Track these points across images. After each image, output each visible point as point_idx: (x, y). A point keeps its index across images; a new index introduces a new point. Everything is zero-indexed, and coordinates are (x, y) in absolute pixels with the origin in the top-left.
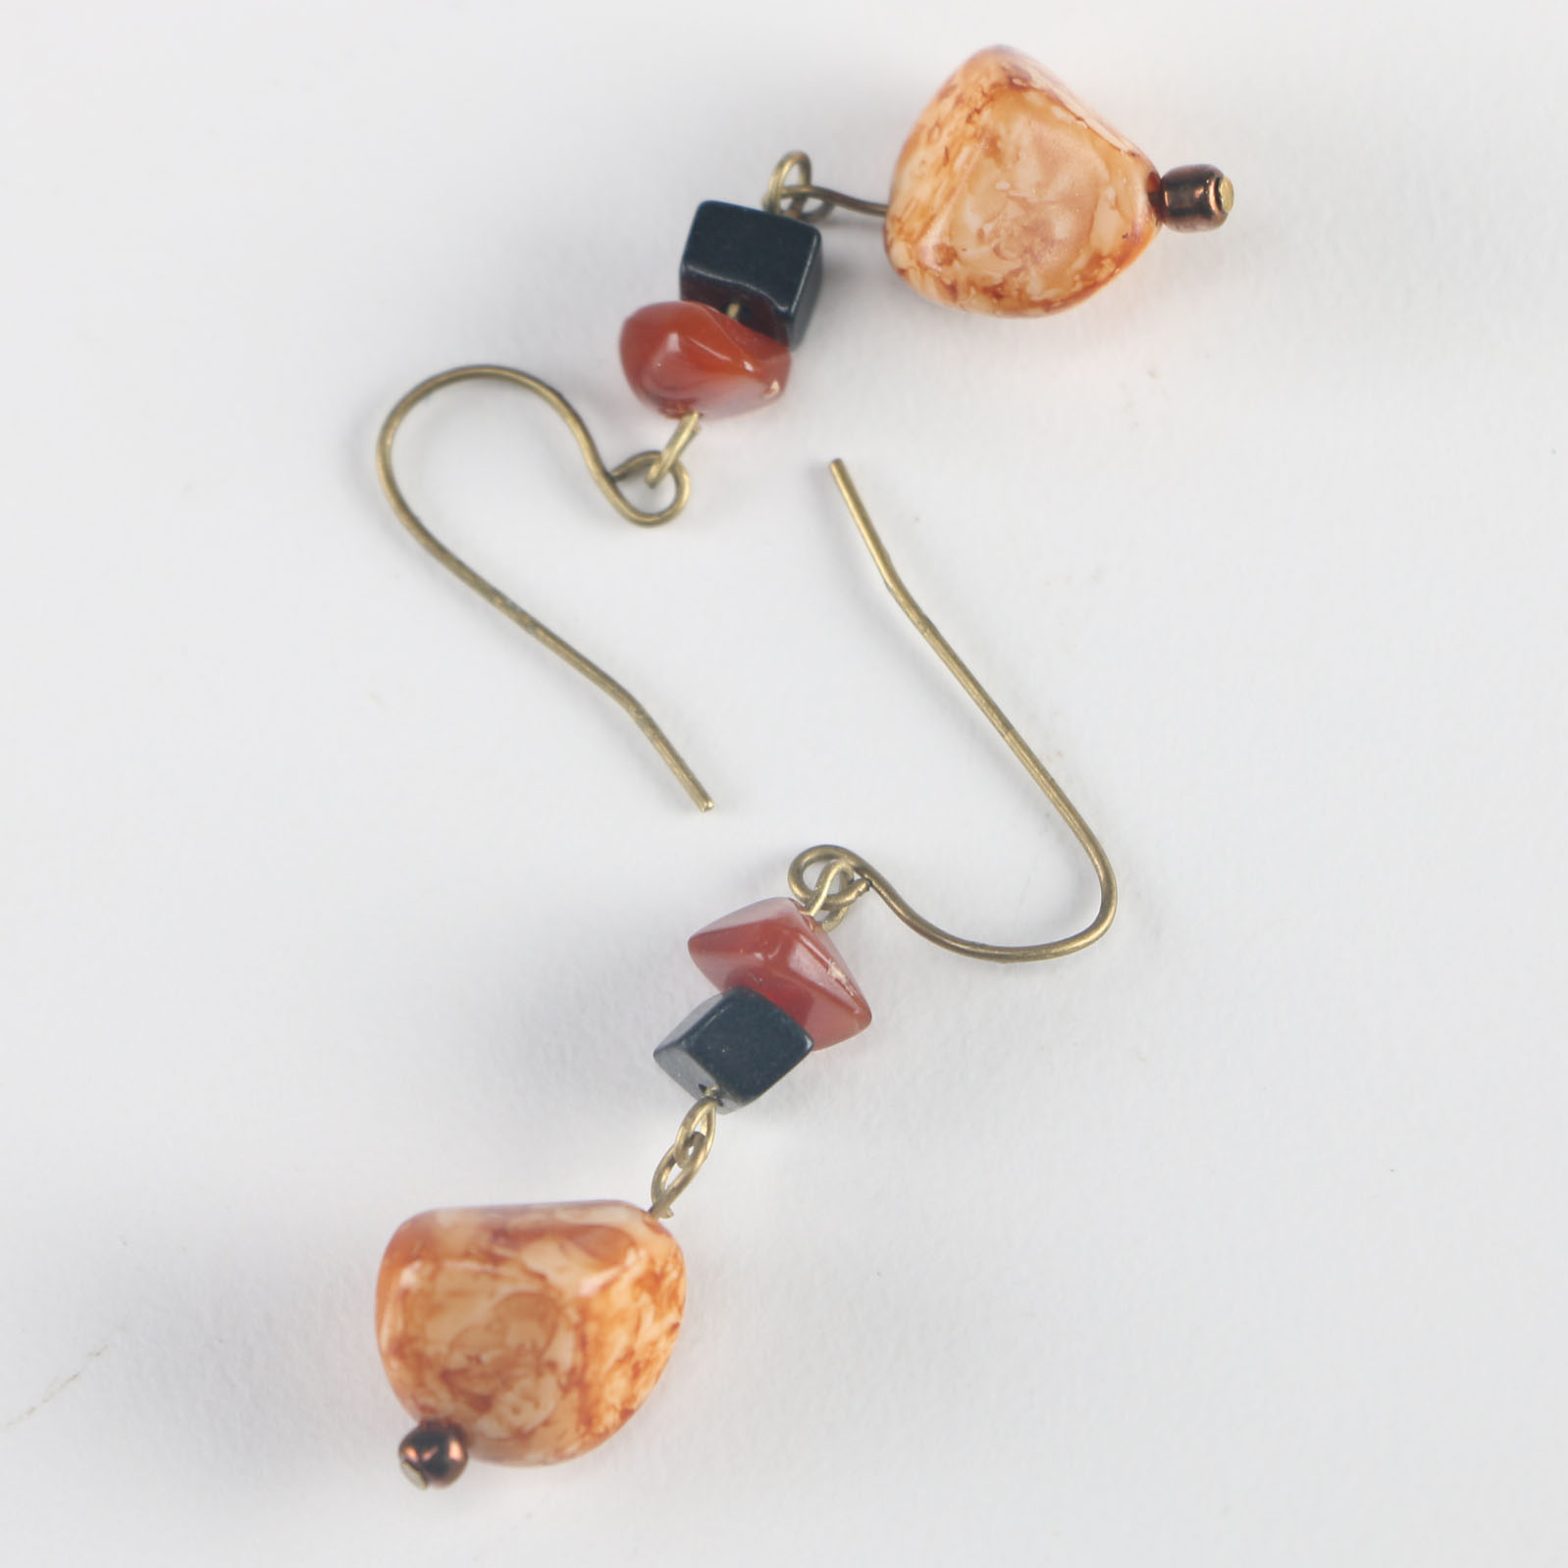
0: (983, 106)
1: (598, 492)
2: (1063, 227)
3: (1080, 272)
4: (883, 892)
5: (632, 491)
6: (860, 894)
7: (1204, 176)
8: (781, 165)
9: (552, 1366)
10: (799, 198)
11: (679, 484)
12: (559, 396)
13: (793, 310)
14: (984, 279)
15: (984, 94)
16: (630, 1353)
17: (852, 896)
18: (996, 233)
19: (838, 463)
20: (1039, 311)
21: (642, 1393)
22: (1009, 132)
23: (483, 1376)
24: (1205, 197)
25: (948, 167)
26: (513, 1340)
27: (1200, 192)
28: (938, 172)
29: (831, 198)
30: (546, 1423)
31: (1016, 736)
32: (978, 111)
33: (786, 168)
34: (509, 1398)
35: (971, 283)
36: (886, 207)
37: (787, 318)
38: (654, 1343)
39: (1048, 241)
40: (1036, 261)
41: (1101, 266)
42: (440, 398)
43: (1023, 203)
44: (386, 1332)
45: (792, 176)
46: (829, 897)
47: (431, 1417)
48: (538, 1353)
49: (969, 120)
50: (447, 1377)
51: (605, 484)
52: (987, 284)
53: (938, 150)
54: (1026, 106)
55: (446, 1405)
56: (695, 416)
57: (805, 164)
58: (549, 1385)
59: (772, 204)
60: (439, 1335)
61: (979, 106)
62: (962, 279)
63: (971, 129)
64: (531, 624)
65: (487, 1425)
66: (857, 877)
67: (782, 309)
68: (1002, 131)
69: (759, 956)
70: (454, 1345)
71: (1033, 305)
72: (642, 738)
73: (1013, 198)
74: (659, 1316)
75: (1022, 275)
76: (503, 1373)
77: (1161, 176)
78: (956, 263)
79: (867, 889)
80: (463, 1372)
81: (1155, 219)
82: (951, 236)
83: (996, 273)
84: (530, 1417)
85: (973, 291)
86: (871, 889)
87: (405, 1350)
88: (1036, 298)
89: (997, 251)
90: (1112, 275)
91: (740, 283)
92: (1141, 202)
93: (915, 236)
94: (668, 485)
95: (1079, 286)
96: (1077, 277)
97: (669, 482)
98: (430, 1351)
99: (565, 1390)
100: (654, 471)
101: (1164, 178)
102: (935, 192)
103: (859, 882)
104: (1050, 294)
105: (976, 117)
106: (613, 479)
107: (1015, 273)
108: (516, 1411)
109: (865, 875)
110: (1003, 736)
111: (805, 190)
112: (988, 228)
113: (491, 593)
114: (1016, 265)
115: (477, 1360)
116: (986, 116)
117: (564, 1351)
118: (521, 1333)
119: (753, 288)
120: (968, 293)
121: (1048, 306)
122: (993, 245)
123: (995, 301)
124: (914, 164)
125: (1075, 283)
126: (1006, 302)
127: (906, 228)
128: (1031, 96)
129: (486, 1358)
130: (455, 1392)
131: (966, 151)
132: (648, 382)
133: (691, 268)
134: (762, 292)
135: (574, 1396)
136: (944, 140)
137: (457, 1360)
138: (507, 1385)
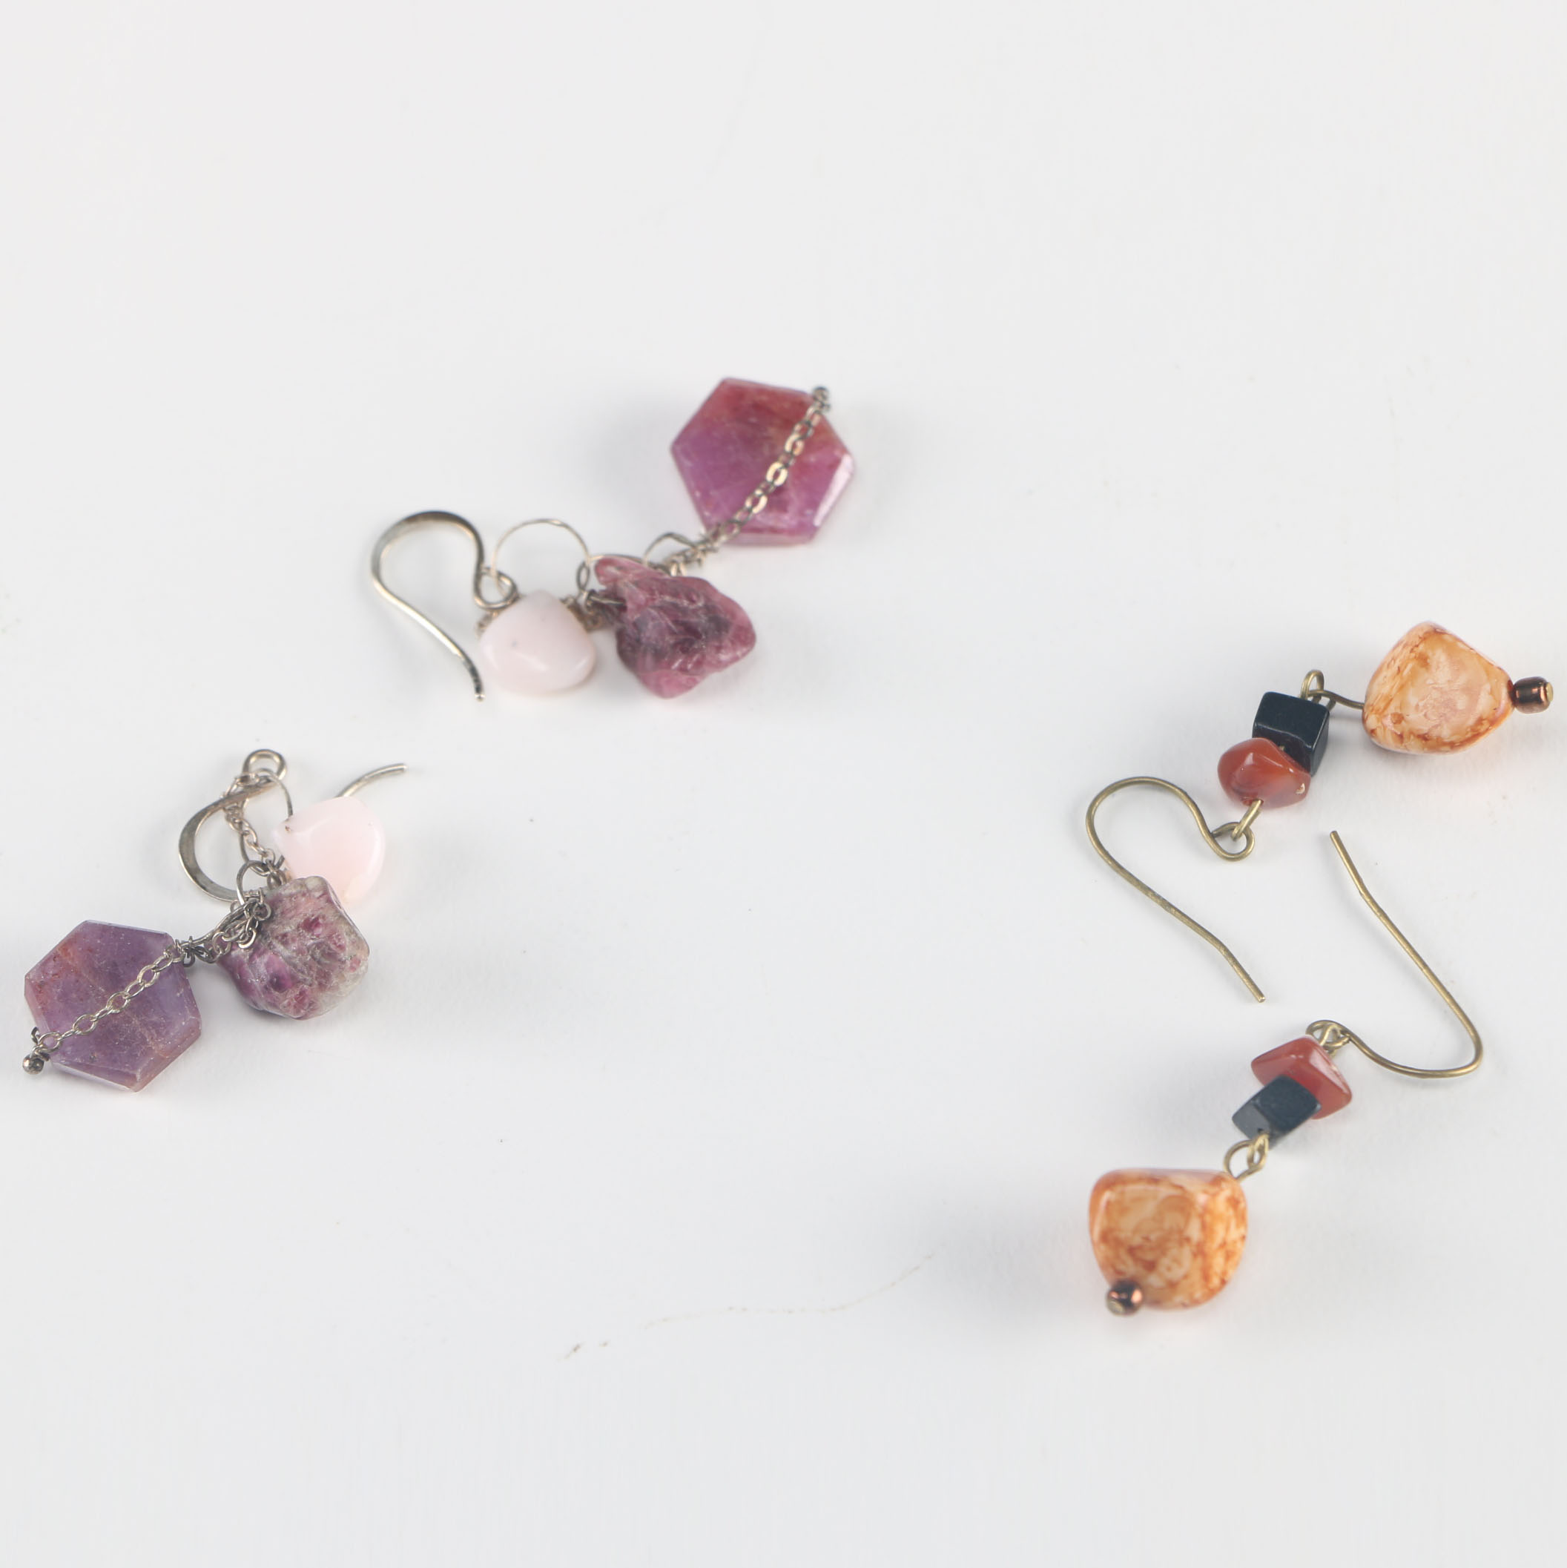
0: (1420, 643)
1: (1206, 844)
2: (1461, 703)
3: (1471, 727)
4: (1356, 1042)
5: (1225, 843)
6: (1344, 1044)
7: (1538, 682)
8: (1309, 675)
9: (1188, 1240)
10: (1318, 696)
11: (1249, 839)
12: (1185, 794)
13: (1314, 747)
14: (1418, 730)
15: (1420, 638)
16: (1223, 1245)
17: (1340, 1044)
18: (1425, 706)
19: (1335, 833)
20: (1447, 748)
21: (1231, 1272)
22: (1434, 654)
23: (1152, 1249)
24: (1539, 691)
25: (1400, 675)
26: (1167, 1225)
27: (1535, 690)
28: (1394, 678)
29: (1335, 698)
30: (1186, 1277)
31: (1429, 971)
32: (1417, 646)
33: (1312, 676)
34: (1165, 1262)
35: (1411, 733)
36: (1363, 704)
37: (1311, 752)
38: (1235, 1242)
39: (1455, 710)
40: (1447, 720)
41: (1482, 724)
42: (1120, 794)
43: (1440, 690)
44: (1097, 1230)
45: (1313, 685)
46: (1327, 1043)
47: (1121, 1277)
48: (1181, 1232)
49: (1412, 651)
50: (1132, 1251)
51: (1209, 840)
52: (1421, 733)
53: (1395, 669)
54: (1443, 641)
55: (1130, 1268)
56: (1260, 802)
57: (1321, 678)
58: (1186, 1252)
59: (1303, 695)
60: (1128, 1227)
61: (1417, 644)
62: (1406, 730)
63: (1413, 655)
64: (1167, 905)
65: (1154, 1280)
66: (1342, 1036)
67: (1310, 747)
68: (1430, 654)
69: (1293, 1056)
70: (1136, 1230)
71: (1445, 744)
72: (1227, 964)
73: (1435, 688)
74: (1238, 1226)
75: (1439, 728)
76: (1161, 1247)
77: (1514, 683)
78: (1403, 722)
79: (1348, 1042)
80: (1140, 1247)
81: (1511, 703)
82: (1401, 708)
83: (1424, 728)
84: (1177, 1273)
85: (1412, 737)
86: (1350, 1042)
87: (1108, 1237)
88: (1446, 740)
89: (1425, 715)
90: (1487, 730)
91: (1287, 733)
92: (1504, 692)
93: (1380, 711)
94: (1243, 841)
95: (1469, 735)
96: (1469, 730)
97: (1243, 839)
98: (1122, 1235)
99: (1195, 1255)
100: (1236, 831)
101: (1516, 685)
102: (1392, 687)
103: (1343, 1038)
104: (1454, 739)
105: (1415, 649)
106: (1214, 836)
107: (1436, 726)
108: (1169, 1269)
109: (1345, 1034)
110: (1422, 970)
111: (1321, 692)
112: (1421, 704)
113: (1146, 890)
114: (1434, 723)
115: (1147, 1239)
116: (1421, 647)
117: (1194, 1231)
118: (1171, 1220)
119: (1293, 735)
120: (1409, 738)
121: (1453, 746)
122: (1423, 713)
123: (1424, 742)
124: (1380, 679)
125: (1467, 733)
126: (1430, 742)
127: (1376, 708)
128: (1446, 637)
129: (1153, 1237)
130: (1137, 1260)
131: (1410, 666)
132: (1233, 784)
133: (1260, 725)
134: (1297, 737)
135: (1199, 1260)
136: (1398, 663)
137: (1137, 1240)
138: (1164, 1253)
